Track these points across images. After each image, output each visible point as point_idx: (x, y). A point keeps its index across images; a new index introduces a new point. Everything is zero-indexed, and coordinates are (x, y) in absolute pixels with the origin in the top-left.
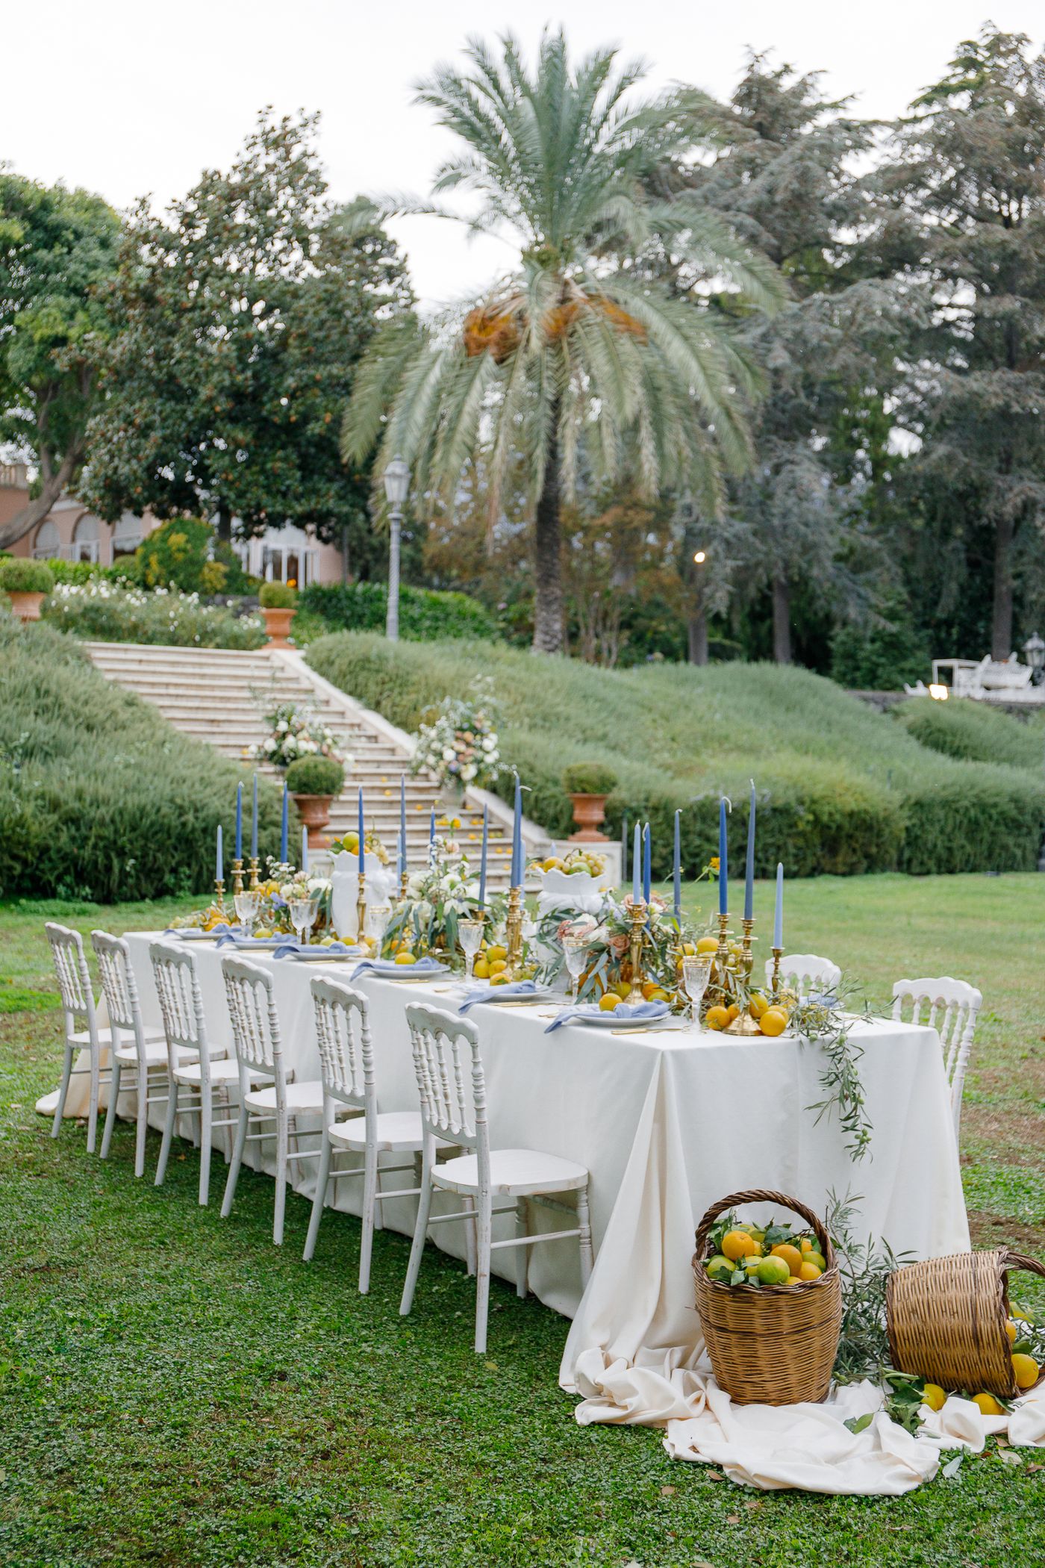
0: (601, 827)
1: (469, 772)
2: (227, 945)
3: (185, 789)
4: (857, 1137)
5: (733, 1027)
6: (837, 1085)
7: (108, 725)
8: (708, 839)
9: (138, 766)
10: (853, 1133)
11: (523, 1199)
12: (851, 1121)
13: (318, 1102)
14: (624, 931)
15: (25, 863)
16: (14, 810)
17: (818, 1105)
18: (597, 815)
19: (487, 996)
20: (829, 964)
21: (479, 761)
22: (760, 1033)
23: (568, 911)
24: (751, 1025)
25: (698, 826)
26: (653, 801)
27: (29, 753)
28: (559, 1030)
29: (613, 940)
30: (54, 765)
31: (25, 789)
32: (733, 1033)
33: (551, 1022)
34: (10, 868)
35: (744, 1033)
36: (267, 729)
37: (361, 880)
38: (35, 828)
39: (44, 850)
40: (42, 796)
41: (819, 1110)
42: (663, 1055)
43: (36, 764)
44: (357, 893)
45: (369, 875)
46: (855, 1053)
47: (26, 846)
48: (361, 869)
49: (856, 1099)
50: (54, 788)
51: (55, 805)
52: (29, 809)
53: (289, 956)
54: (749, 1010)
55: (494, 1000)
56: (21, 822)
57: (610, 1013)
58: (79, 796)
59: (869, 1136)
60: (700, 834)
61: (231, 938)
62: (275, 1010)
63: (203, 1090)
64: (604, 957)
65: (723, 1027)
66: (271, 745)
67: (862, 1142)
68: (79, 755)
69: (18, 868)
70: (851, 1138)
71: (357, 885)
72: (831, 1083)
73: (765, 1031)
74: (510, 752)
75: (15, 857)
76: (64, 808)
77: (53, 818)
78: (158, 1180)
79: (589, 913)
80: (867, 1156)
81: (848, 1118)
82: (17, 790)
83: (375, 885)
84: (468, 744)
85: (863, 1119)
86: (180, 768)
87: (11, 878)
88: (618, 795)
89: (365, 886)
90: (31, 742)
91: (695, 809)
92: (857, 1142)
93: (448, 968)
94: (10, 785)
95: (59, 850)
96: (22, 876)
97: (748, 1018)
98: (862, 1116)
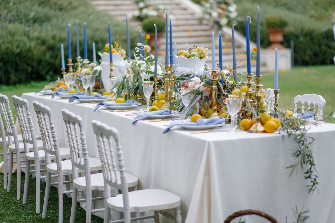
0: (281, 43)
1: (224, 21)
2: (56, 97)
3: (98, 33)
4: (312, 182)
5: (251, 129)
6: (300, 156)
7: (69, 8)
8: (330, 47)
9: (79, 25)
10: (309, 180)
11: (156, 212)
12: (309, 174)
13: (70, 168)
14: (209, 84)
15: (33, 67)
16: (26, 45)
17: (291, 166)
18: (280, 38)
19: (145, 117)
20: (321, 97)
21: (228, 17)
22: (264, 132)
23: (188, 76)
24: (261, 128)
25: (325, 41)
26: (305, 31)
27: (35, 21)
28: (169, 132)
29: (205, 89)
30: (44, 25)
31: (31, 36)
32: (252, 132)
33: (166, 128)
34: (27, 70)
35: (257, 132)
36: (135, 7)
37: (111, 66)
38: (35, 52)
39: (40, 62)
40: (38, 39)
41: (291, 168)
42: (209, 144)
43: (36, 26)
44: (109, 72)
45: (114, 63)
46: (309, 140)
47: (32, 60)
48: (111, 60)
49: (312, 164)
50: (44, 35)
51: (43, 42)
52: (33, 44)
53: (76, 101)
54: (259, 120)
55: (148, 118)
56: (29, 50)
57: (194, 123)
58: (54, 38)
59: (317, 181)
60: (327, 45)
61: (57, 94)
62: (53, 126)
63: (36, 162)
64: (200, 96)
65: (247, 129)
66: (137, 13)
67: (314, 184)
68: (54, 21)
69: (30, 69)
70: (309, 182)
71: (109, 68)
72: (298, 155)
73: (266, 131)
74: (242, 12)
75: (28, 65)
76: (47, 44)
77: (43, 48)
78: (24, 202)
79: (197, 76)
80: (316, 191)
81: (307, 173)
82: (28, 37)
83: (119, 68)
84: (223, 9)
85: (315, 173)
86: (96, 24)
87: (27, 74)
88: (289, 29)
89: (113, 68)
90: (36, 17)
91: (324, 35)
92: (312, 184)
93: (140, 104)
94: (25, 35)
95: (46, 61)
96: (32, 72)
97: (259, 124)
98: (314, 171)
